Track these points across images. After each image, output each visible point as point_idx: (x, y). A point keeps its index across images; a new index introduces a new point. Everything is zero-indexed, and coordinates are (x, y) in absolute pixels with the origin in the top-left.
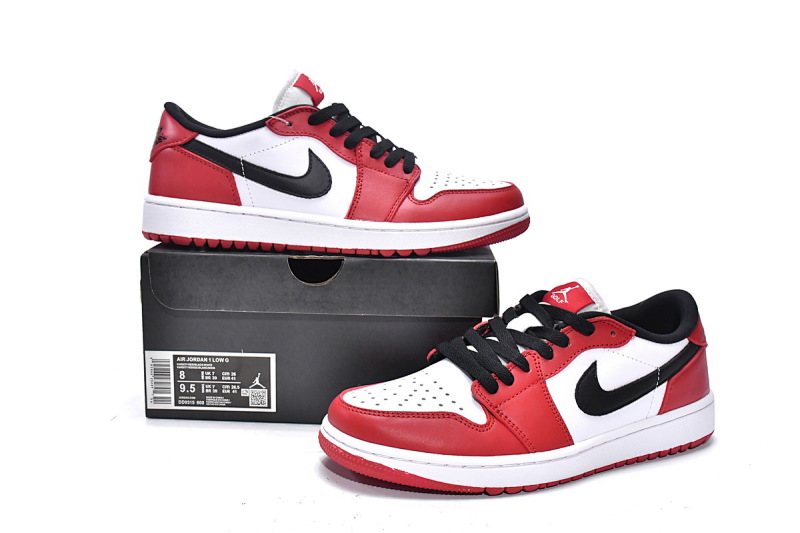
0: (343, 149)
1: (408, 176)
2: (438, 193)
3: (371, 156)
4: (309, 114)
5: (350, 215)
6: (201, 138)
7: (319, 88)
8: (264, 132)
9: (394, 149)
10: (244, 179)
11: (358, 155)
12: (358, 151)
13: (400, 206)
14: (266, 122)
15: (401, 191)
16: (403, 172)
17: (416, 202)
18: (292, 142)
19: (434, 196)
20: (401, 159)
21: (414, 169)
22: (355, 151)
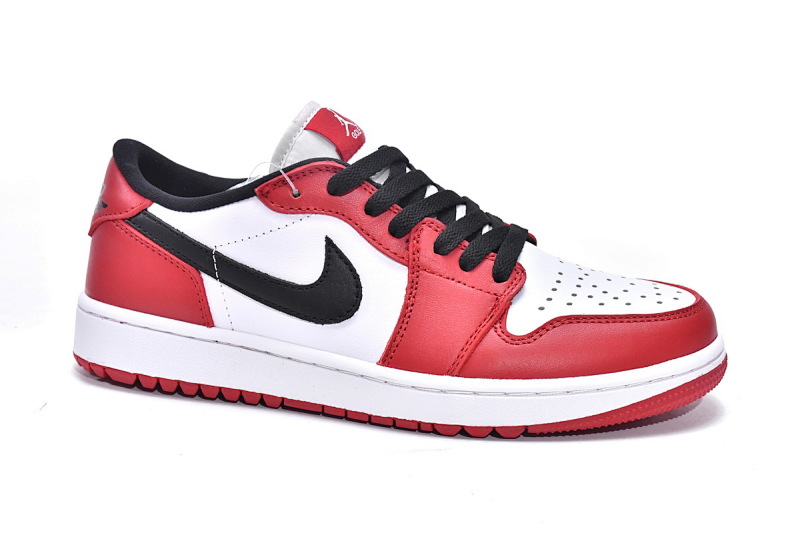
1: (500, 287)
2: (551, 323)
3: (437, 250)
4: (329, 176)
5: (388, 360)
6: (157, 210)
8: (252, 205)
10: (218, 283)
11: (412, 249)
12: (413, 242)
13: (477, 346)
14: (256, 190)
15: (483, 317)
16: (492, 279)
17: (507, 339)
18: (299, 224)
19: (543, 328)
20: (492, 254)
21: (514, 272)
22: (408, 241)
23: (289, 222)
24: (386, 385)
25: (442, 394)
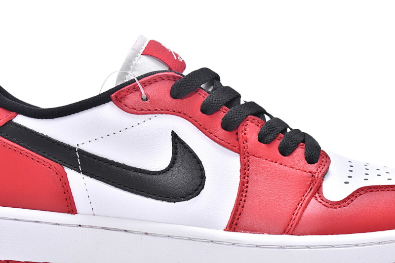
0: (220, 132)
1: (313, 167)
2: (358, 191)
3: (261, 139)
4: (172, 83)
5: (233, 225)
6: (21, 120)
7: (177, 55)
8: (109, 109)
9: (289, 130)
10: (81, 176)
11: (241, 140)
12: (241, 134)
13: (304, 210)
14: (112, 95)
15: (305, 190)
16: (306, 161)
17: (327, 204)
18: (148, 123)
19: (352, 195)
20: (302, 144)
21: (321, 157)
22: (237, 134)
23: (141, 121)
24: (234, 247)
25: (282, 250)
